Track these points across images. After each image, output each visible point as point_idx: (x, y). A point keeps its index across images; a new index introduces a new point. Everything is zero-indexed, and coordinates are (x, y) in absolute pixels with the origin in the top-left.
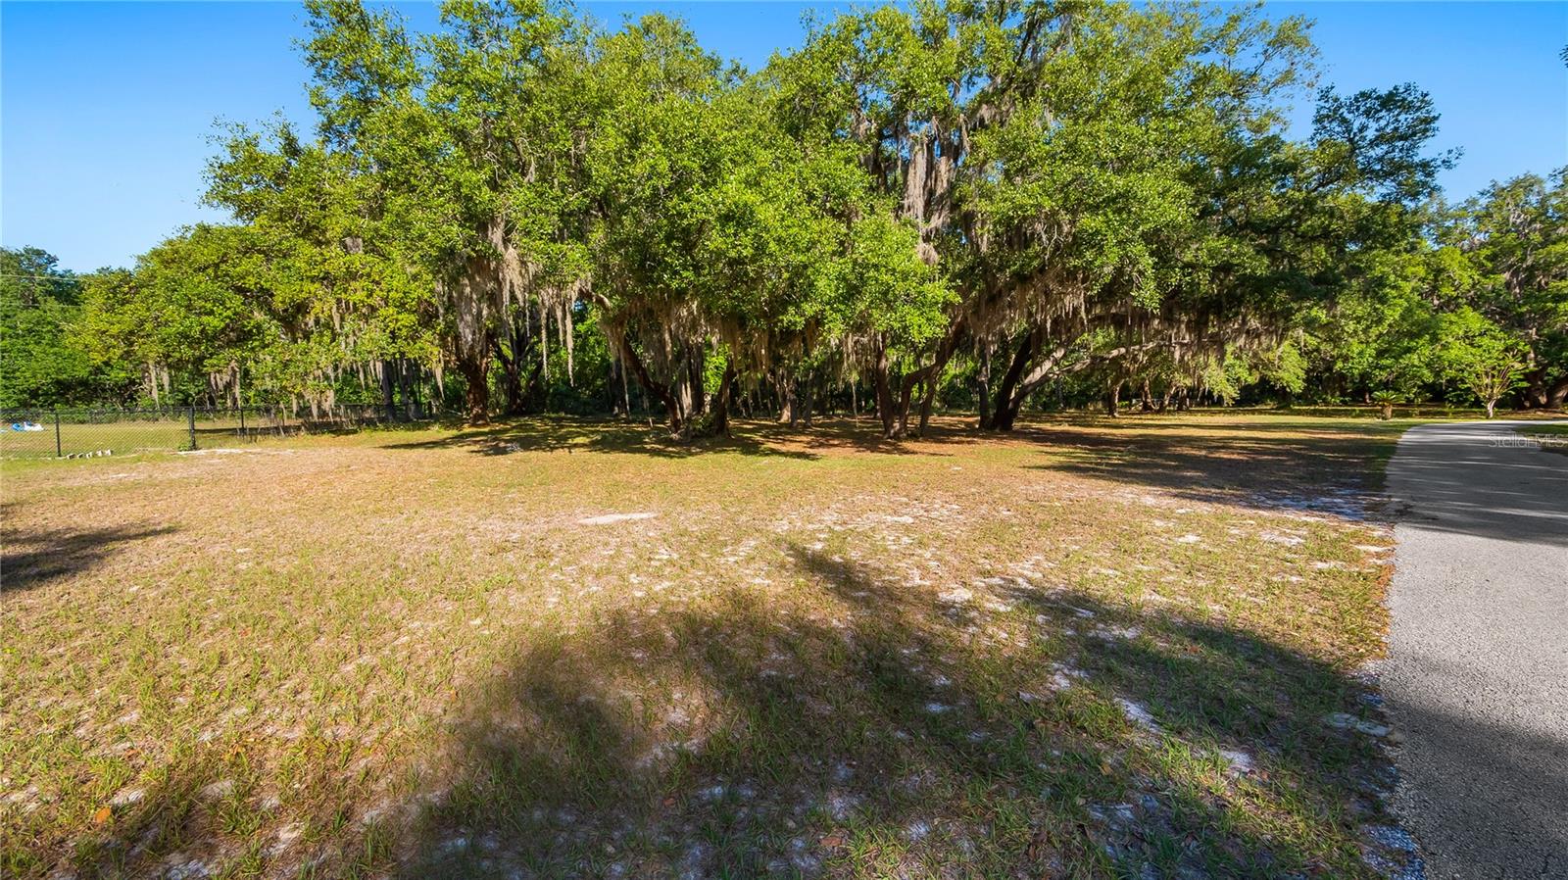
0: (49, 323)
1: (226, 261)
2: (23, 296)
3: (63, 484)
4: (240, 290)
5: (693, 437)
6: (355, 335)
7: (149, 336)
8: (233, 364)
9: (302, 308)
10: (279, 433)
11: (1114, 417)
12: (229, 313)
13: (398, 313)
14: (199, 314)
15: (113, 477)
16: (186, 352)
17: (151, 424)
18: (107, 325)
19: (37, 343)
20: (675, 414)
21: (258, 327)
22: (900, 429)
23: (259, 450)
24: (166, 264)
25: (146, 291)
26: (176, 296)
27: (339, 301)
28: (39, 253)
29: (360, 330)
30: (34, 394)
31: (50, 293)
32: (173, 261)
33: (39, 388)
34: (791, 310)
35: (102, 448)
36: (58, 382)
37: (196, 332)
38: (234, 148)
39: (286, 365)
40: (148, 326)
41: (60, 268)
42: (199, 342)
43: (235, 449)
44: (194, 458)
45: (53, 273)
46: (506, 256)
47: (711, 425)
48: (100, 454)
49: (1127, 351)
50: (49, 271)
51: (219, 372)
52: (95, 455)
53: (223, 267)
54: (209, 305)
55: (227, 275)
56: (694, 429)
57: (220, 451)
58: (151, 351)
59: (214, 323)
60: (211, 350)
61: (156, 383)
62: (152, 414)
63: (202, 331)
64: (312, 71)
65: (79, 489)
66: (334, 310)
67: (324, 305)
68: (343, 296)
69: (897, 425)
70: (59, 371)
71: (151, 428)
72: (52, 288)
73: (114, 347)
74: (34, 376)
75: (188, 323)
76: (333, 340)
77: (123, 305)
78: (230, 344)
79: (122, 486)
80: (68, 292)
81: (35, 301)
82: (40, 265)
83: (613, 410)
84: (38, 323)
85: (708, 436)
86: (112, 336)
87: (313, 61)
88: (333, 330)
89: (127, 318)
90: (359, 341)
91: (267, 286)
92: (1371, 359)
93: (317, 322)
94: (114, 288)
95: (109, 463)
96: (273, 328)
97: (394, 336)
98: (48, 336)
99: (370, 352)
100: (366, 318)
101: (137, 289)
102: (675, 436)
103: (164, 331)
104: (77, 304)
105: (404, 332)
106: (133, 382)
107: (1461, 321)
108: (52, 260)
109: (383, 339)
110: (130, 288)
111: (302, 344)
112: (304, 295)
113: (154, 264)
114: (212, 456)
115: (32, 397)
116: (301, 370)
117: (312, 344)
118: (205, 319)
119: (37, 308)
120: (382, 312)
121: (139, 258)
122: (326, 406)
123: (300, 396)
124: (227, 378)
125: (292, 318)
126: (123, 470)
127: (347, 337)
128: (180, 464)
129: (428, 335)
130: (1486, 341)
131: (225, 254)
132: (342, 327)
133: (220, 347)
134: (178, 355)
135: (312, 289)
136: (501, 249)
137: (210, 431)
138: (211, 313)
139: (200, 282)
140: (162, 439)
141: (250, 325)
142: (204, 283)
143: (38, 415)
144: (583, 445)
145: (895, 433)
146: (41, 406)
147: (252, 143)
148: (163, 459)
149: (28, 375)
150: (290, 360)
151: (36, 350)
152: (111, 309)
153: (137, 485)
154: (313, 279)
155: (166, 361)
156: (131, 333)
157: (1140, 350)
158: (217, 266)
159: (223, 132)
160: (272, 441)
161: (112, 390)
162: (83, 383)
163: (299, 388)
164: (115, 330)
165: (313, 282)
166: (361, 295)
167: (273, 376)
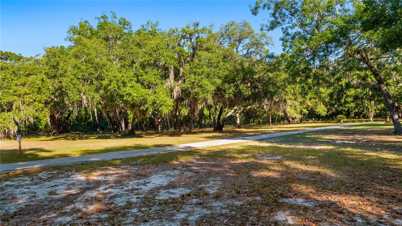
5: (125, 135)
11: (270, 126)
13: (39, 104)
20: (119, 130)
22: (183, 131)
27: (22, 101)
29: (27, 109)
34: (142, 107)
47: (130, 132)
49: (252, 107)
56: (125, 133)
66: (20, 103)
67: (17, 102)
68: (23, 100)
69: (182, 130)
76: (19, 112)
83: (97, 130)
85: (129, 135)
90: (26, 112)
97: (37, 110)
99: (30, 115)
100: (29, 106)
102: (119, 135)
109: (34, 111)
112: (12, 100)
116: (9, 121)
120: (34, 104)
122: (15, 130)
123: (9, 128)
129: (46, 109)
145: (182, 133)
157: (255, 106)
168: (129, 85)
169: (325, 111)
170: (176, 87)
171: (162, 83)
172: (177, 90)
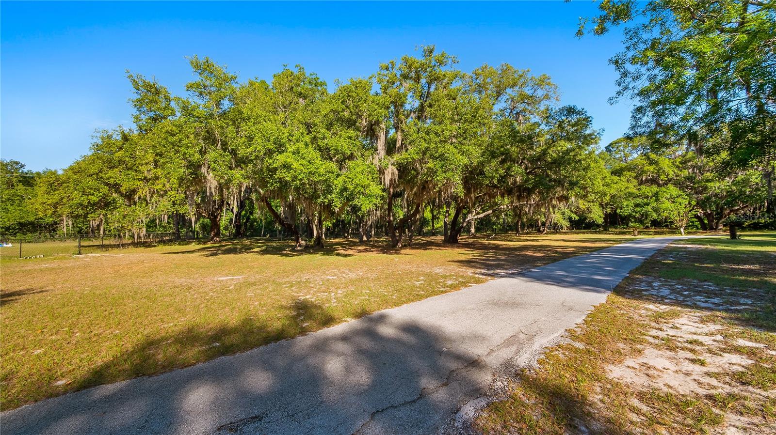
0: (18, 196)
1: (102, 172)
2: (7, 183)
3: (23, 269)
4: (107, 184)
5: (306, 247)
6: (156, 203)
7: (64, 205)
8: (101, 216)
9: (134, 191)
10: (119, 247)
12: (101, 194)
13: (176, 194)
14: (88, 195)
15: (44, 266)
16: (80, 211)
17: (62, 243)
18: (46, 200)
19: (12, 205)
21: (114, 200)
23: (108, 254)
24: (75, 173)
25: (65, 185)
26: (78, 187)
27: (150, 189)
28: (17, 163)
29: (159, 201)
30: (8, 229)
31: (20, 181)
32: (78, 172)
33: (10, 226)
35: (39, 254)
36: (20, 224)
37: (85, 203)
38: (102, 138)
39: (124, 217)
40: (65, 200)
41: (25, 170)
42: (87, 207)
43: (98, 254)
44: (79, 258)
45: (22, 172)
46: (209, 178)
47: (315, 242)
48: (38, 256)
50: (21, 171)
51: (94, 220)
52: (36, 257)
53: (100, 174)
54: (92, 191)
55: (101, 178)
57: (90, 255)
58: (65, 211)
59: (94, 199)
60: (92, 210)
61: (66, 225)
62: (63, 239)
63: (89, 202)
64: (136, 109)
65: (30, 270)
66: (148, 193)
67: (143, 191)
68: (152, 186)
70: (22, 218)
71: (62, 245)
72: (21, 179)
73: (49, 209)
74: (9, 220)
75: (82, 199)
76: (147, 205)
77: (54, 191)
78: (101, 208)
79: (47, 269)
80: (28, 181)
81: (13, 185)
82: (17, 168)
84: (13, 196)
85: (313, 247)
86: (48, 205)
87: (135, 106)
88: (147, 201)
89: (56, 198)
90: (158, 206)
91: (119, 182)
92: (632, 208)
93: (140, 198)
94: (51, 184)
95: (42, 260)
96: (120, 201)
97: (174, 204)
98: (17, 202)
99: (162, 211)
100: (162, 196)
101: (61, 185)
103: (71, 203)
104: (32, 186)
105: (178, 202)
106: (56, 223)
107: (668, 191)
108: (23, 166)
109: (169, 205)
110: (58, 184)
111: (133, 207)
112: (135, 186)
113: (70, 173)
114: (87, 258)
115: (6, 231)
116: (132, 219)
117: (137, 207)
118: (90, 197)
119: (13, 189)
120: (169, 193)
121: (63, 170)
122: (142, 235)
123: (130, 230)
124: (98, 223)
125: (129, 196)
126: (48, 263)
127: (153, 204)
128: (72, 260)
130: (680, 200)
131: (102, 169)
132: (150, 200)
133: (96, 209)
134: (77, 213)
135: (139, 184)
136: (206, 174)
137: (87, 246)
138: (93, 194)
139: (89, 181)
140: (65, 250)
141: (110, 199)
142: (92, 182)
143: (9, 239)
144: (257, 252)
146: (10, 235)
147: (109, 137)
148: (65, 258)
149: (6, 220)
150: (127, 215)
151: (10, 208)
152: (49, 193)
153: (53, 269)
154: (139, 180)
155: (71, 215)
156: (57, 203)
158: (97, 174)
159: (98, 135)
160: (116, 250)
161: (45, 227)
162: (32, 223)
163: (130, 227)
164: (50, 202)
165: (139, 181)
166: (160, 186)
167: (119, 222)
168: (291, 148)
169: (600, 217)
170: (390, 166)
171: (363, 155)
172: (390, 171)
